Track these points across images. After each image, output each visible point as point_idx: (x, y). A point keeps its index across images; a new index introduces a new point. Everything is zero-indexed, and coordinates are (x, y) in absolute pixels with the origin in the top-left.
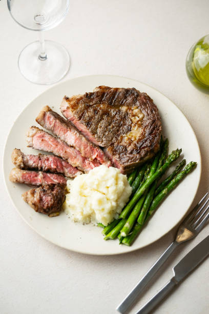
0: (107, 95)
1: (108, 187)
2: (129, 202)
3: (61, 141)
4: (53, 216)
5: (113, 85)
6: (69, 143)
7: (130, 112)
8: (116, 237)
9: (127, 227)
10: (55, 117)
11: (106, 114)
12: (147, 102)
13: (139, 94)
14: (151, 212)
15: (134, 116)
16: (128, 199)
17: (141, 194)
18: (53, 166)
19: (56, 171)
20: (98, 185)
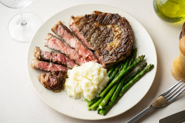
0: (99, 17)
1: (93, 76)
2: (106, 87)
3: (67, 44)
4: (56, 92)
5: (104, 11)
6: (71, 46)
7: (113, 29)
8: (95, 109)
9: (103, 103)
10: (64, 29)
11: (97, 29)
12: (125, 23)
13: (120, 18)
14: (120, 95)
15: (115, 32)
16: (106, 85)
17: (115, 82)
18: (59, 60)
19: (61, 63)
20: (87, 74)
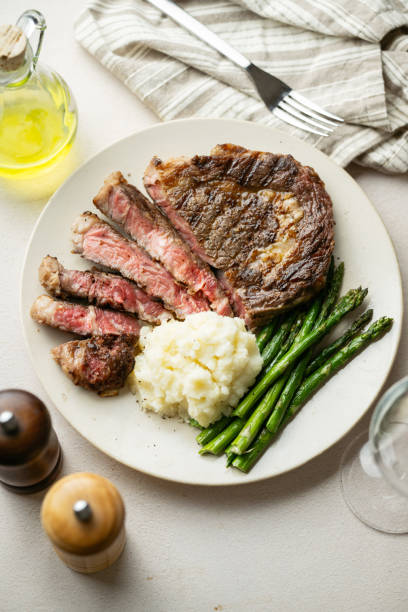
0: (236, 165)
1: (217, 358)
2: (253, 386)
3: (139, 247)
4: (108, 397)
6: (153, 255)
7: (276, 204)
9: (244, 437)
10: (131, 199)
11: (230, 203)
12: (312, 186)
13: (298, 170)
15: (284, 213)
16: (254, 381)
17: (278, 373)
18: (118, 298)
19: (123, 308)
20: (199, 352)
